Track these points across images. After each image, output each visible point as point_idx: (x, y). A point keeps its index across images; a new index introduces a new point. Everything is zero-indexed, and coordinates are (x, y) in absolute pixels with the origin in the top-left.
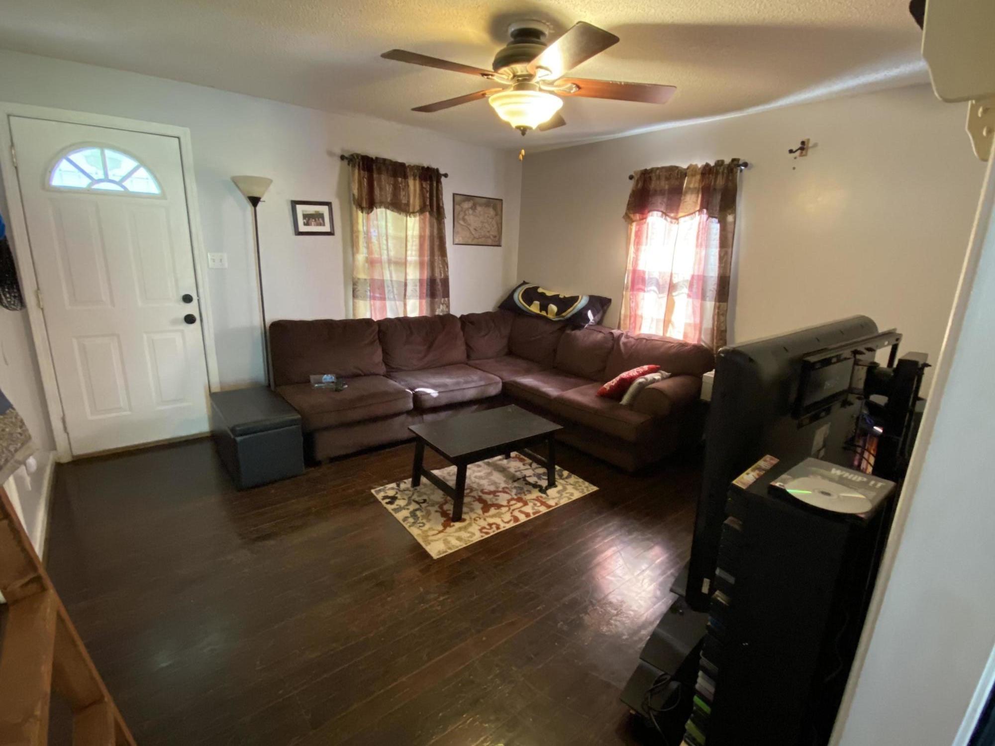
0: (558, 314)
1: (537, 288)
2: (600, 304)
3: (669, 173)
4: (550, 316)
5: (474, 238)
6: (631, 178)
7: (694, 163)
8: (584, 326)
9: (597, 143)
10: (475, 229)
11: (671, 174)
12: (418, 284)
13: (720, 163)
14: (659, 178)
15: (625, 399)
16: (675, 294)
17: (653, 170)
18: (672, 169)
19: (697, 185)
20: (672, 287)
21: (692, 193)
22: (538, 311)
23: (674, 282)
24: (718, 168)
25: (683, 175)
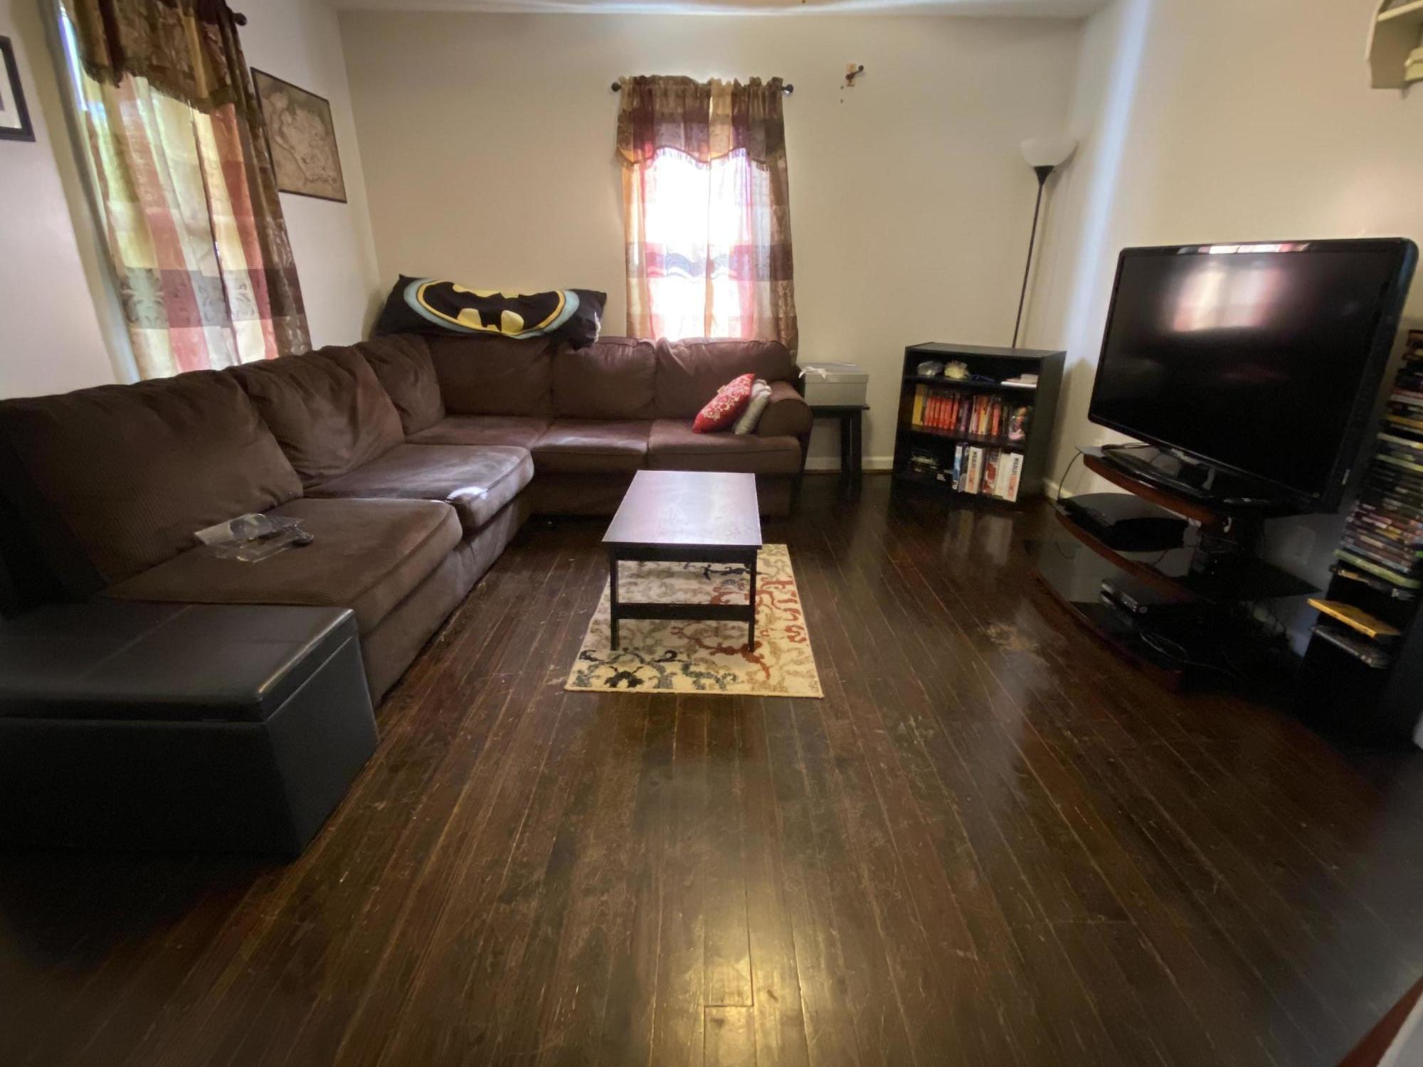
0: (528, 326)
1: (452, 284)
2: (593, 300)
3: (683, 87)
4: (506, 332)
5: (307, 179)
6: (615, 88)
7: (716, 77)
8: (593, 340)
9: (535, 15)
10: (304, 161)
11: (685, 89)
12: (248, 282)
13: (755, 82)
14: (665, 94)
15: (743, 426)
16: (713, 275)
17: (654, 79)
18: (685, 81)
19: (729, 111)
20: (710, 266)
21: (723, 123)
22: (479, 327)
23: (712, 258)
24: (755, 88)
25: (704, 93)
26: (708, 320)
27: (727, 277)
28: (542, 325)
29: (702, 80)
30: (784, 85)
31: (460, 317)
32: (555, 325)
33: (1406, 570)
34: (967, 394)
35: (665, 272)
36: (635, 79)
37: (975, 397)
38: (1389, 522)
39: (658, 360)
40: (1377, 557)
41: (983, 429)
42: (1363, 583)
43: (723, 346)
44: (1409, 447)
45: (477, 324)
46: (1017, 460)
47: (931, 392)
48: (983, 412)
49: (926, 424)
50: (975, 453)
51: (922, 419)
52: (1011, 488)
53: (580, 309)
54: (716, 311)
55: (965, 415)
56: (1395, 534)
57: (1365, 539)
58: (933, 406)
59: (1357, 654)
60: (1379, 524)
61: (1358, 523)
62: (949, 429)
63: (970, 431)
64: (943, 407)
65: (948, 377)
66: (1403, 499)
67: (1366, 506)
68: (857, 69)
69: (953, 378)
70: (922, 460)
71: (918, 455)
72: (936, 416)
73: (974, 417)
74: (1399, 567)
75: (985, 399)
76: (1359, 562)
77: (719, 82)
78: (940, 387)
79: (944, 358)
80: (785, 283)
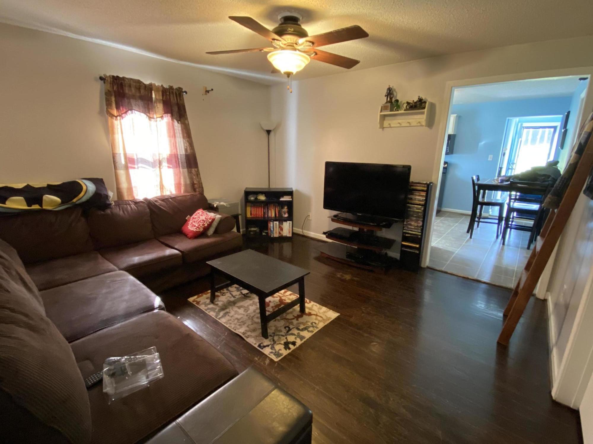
0: (65, 202)
2: (100, 183)
3: (138, 84)
4: (47, 207)
6: (102, 79)
7: (153, 82)
8: (111, 204)
11: (140, 85)
13: (171, 87)
14: (130, 86)
15: (211, 232)
16: (161, 167)
17: (124, 78)
18: (139, 82)
19: (161, 98)
20: (160, 163)
21: (160, 103)
22: (26, 208)
23: (160, 159)
24: (172, 90)
25: (149, 88)
26: (162, 187)
27: (167, 168)
28: (74, 200)
29: (147, 82)
30: (183, 90)
31: (7, 202)
32: (84, 199)
33: (420, 231)
34: (266, 204)
35: (136, 166)
36: (113, 76)
37: (269, 205)
38: (414, 222)
39: (150, 208)
40: (413, 230)
41: (273, 215)
42: (412, 236)
43: (180, 198)
44: (414, 206)
45: (24, 206)
46: (290, 223)
47: (253, 205)
48: (272, 210)
49: (253, 216)
50: (276, 223)
51: (251, 214)
52: (289, 232)
53: (97, 188)
54: (164, 183)
55: (266, 211)
56: (416, 224)
57: (410, 227)
58: (254, 210)
59: (414, 251)
60: (412, 223)
61: (407, 224)
62: (261, 217)
63: (269, 216)
64: (258, 209)
65: (260, 199)
66: (416, 217)
67: (408, 220)
68: (210, 89)
69: (262, 200)
70: (253, 229)
71: (251, 228)
72: (256, 213)
73: (270, 211)
74: (419, 231)
75: (272, 205)
76: (410, 232)
77: (155, 84)
78: (257, 203)
79: (256, 193)
80: (196, 169)
